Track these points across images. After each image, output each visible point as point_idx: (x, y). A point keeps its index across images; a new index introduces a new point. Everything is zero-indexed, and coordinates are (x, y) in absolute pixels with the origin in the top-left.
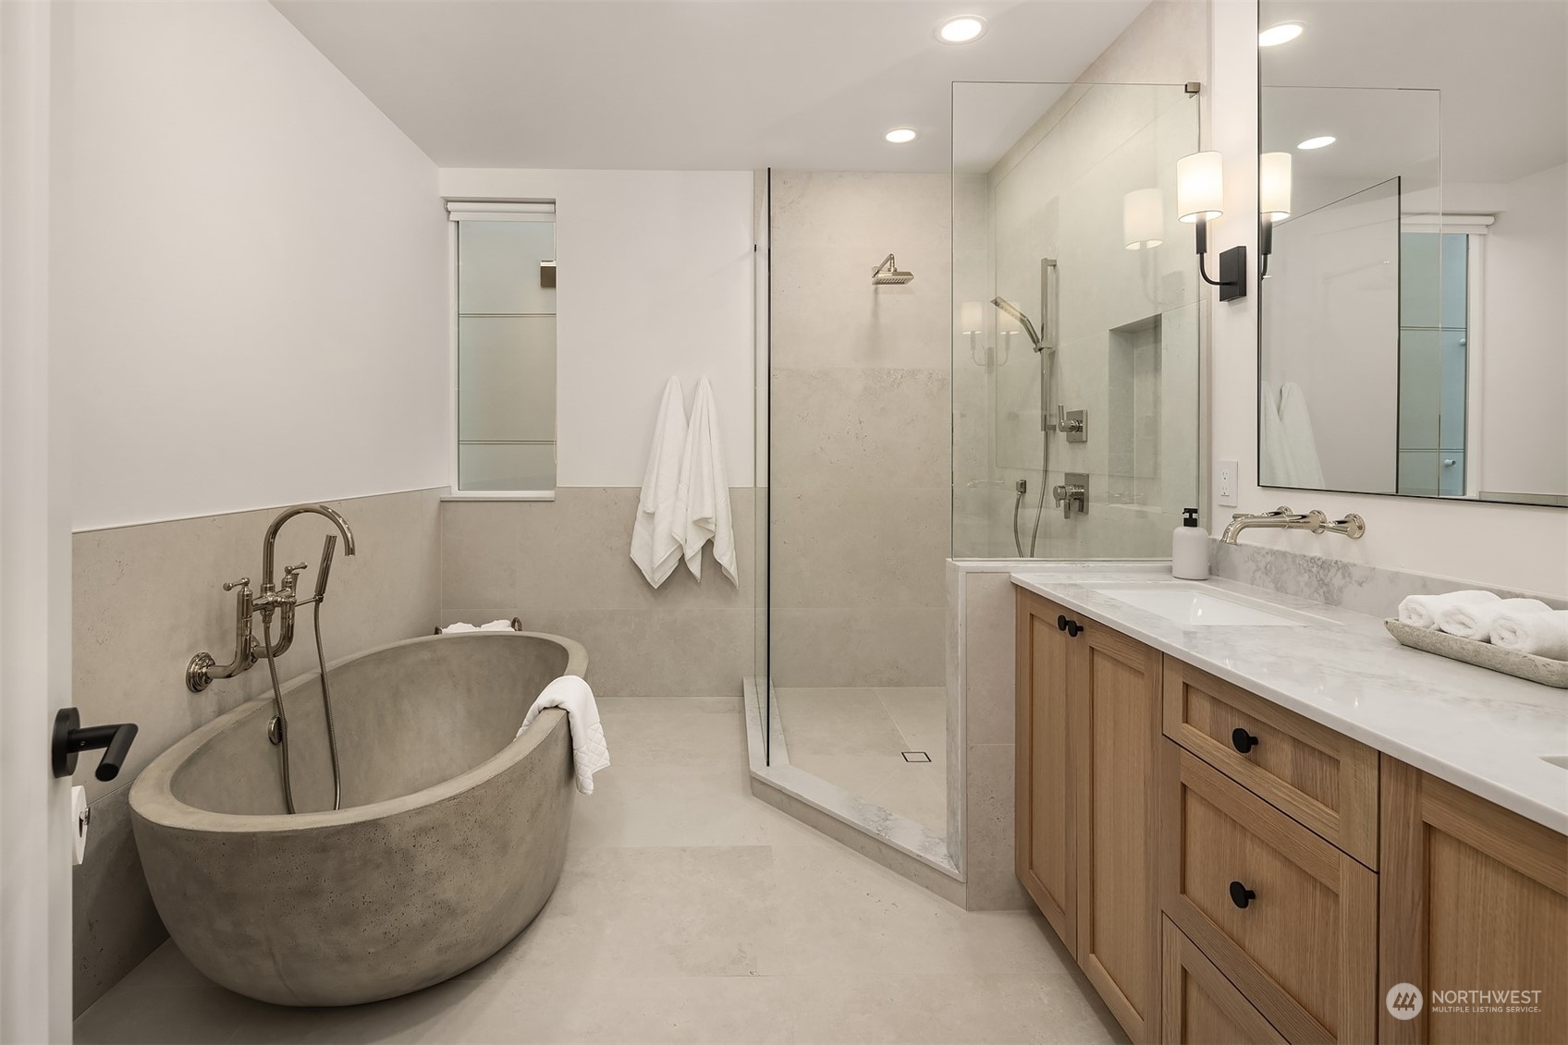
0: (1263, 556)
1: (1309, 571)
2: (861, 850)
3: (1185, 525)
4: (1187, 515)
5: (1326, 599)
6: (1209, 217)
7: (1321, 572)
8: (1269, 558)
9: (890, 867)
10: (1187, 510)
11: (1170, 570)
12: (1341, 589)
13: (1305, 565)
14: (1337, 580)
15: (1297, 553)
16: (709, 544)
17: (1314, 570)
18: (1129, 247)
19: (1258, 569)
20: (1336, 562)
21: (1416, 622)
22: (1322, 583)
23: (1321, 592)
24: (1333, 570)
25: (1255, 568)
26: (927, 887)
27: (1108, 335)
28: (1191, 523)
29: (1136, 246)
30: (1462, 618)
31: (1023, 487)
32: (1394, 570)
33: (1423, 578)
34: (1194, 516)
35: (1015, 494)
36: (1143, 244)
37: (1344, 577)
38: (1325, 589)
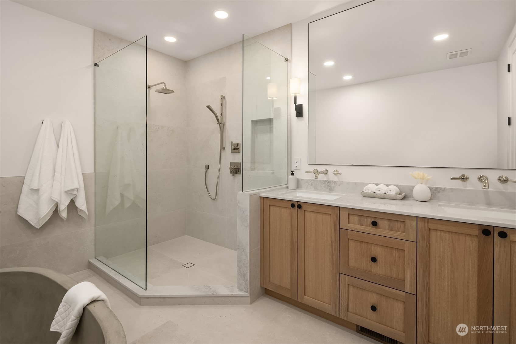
0: (311, 181)
1: (325, 184)
2: (205, 304)
3: (291, 175)
4: (292, 173)
5: (330, 190)
6: (297, 95)
7: (328, 184)
8: (312, 182)
9: (218, 304)
10: (292, 171)
11: (288, 187)
12: (334, 187)
13: (324, 182)
14: (333, 185)
15: (321, 180)
16: (72, 202)
17: (326, 183)
18: (268, 99)
19: (309, 185)
20: (333, 181)
21: (367, 191)
22: (329, 186)
23: (328, 188)
24: (332, 183)
25: (308, 184)
26: (234, 304)
27: (250, 122)
28: (293, 174)
29: (271, 99)
30: (379, 189)
31: (207, 167)
32: (348, 181)
33: (355, 183)
34: (293, 173)
35: (205, 170)
36: (272, 98)
37: (335, 184)
38: (329, 187)
